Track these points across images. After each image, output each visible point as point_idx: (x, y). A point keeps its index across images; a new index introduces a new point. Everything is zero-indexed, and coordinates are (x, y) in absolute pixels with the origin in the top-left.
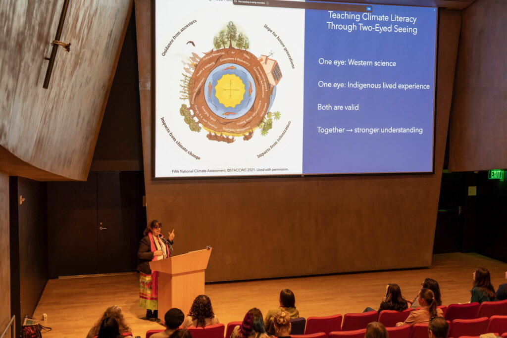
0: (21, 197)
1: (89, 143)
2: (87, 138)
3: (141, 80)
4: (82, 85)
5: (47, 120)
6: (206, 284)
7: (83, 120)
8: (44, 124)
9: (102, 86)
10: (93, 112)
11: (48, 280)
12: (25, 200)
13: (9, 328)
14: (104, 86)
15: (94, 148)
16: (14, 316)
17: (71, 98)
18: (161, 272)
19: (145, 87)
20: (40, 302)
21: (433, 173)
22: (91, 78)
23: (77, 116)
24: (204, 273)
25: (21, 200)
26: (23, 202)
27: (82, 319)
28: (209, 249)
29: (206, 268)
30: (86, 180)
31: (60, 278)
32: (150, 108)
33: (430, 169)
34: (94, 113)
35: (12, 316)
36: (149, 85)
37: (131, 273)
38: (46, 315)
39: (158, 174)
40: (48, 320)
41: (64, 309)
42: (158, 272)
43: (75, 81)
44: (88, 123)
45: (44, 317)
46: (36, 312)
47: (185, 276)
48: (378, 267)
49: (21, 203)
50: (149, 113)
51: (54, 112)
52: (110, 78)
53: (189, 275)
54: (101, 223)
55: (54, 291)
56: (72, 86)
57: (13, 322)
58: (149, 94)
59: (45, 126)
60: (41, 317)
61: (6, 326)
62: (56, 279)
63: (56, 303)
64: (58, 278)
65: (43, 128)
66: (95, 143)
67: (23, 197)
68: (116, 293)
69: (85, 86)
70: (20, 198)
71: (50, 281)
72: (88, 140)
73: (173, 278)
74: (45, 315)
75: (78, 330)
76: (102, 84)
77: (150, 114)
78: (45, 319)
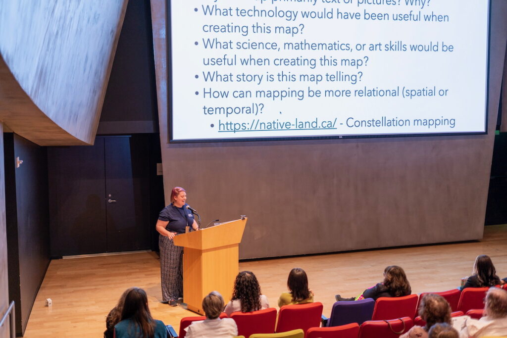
0: (18, 158)
1: (96, 98)
2: (95, 92)
3: (155, 26)
4: (90, 20)
5: (51, 46)
6: (240, 261)
7: (91, 66)
8: (47, 50)
9: (110, 31)
10: (101, 60)
11: (51, 260)
12: (23, 163)
13: (7, 318)
14: (112, 31)
15: (101, 106)
16: (13, 303)
17: (79, 32)
18: (186, 248)
19: (159, 35)
20: (42, 285)
21: (486, 133)
22: (99, 15)
23: (84, 60)
24: (238, 247)
25: (19, 162)
26: (20, 165)
27: (93, 305)
28: (244, 219)
29: (240, 242)
30: (93, 144)
31: (64, 258)
32: (165, 59)
33: (482, 129)
34: (102, 63)
35: (10, 302)
36: (163, 32)
37: (145, 251)
38: (51, 301)
39: (176, 137)
40: (53, 306)
41: (70, 292)
42: (183, 247)
43: (83, 10)
44: (96, 73)
45: (48, 303)
46: (39, 297)
47: (217, 251)
48: (424, 241)
49: (18, 166)
50: (164, 66)
51: (59, 41)
52: (119, 24)
53: (221, 251)
54: (110, 195)
55: (59, 273)
56: (80, 16)
57: (12, 310)
58: (164, 44)
59: (48, 53)
60: (44, 303)
61: (4, 315)
62: (60, 260)
63: (61, 287)
64: (62, 258)
65: (46, 54)
66: (103, 100)
67: (20, 159)
68: (130, 274)
69: (93, 24)
70: (16, 160)
71: (53, 262)
72: (95, 95)
73: (203, 254)
74: (49, 300)
75: (90, 318)
76: (111, 29)
77: (166, 66)
78: (49, 305)
